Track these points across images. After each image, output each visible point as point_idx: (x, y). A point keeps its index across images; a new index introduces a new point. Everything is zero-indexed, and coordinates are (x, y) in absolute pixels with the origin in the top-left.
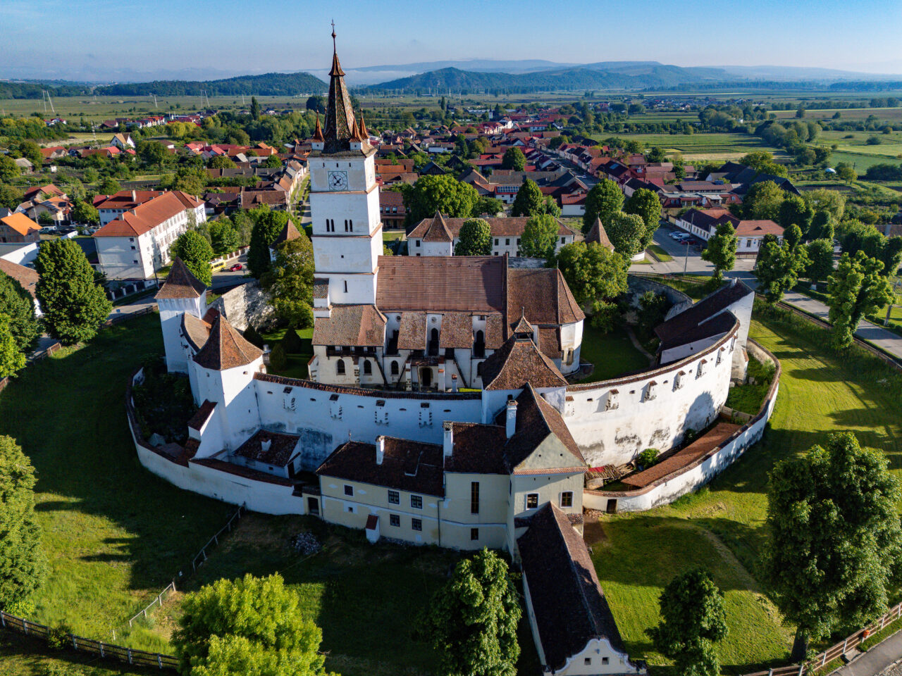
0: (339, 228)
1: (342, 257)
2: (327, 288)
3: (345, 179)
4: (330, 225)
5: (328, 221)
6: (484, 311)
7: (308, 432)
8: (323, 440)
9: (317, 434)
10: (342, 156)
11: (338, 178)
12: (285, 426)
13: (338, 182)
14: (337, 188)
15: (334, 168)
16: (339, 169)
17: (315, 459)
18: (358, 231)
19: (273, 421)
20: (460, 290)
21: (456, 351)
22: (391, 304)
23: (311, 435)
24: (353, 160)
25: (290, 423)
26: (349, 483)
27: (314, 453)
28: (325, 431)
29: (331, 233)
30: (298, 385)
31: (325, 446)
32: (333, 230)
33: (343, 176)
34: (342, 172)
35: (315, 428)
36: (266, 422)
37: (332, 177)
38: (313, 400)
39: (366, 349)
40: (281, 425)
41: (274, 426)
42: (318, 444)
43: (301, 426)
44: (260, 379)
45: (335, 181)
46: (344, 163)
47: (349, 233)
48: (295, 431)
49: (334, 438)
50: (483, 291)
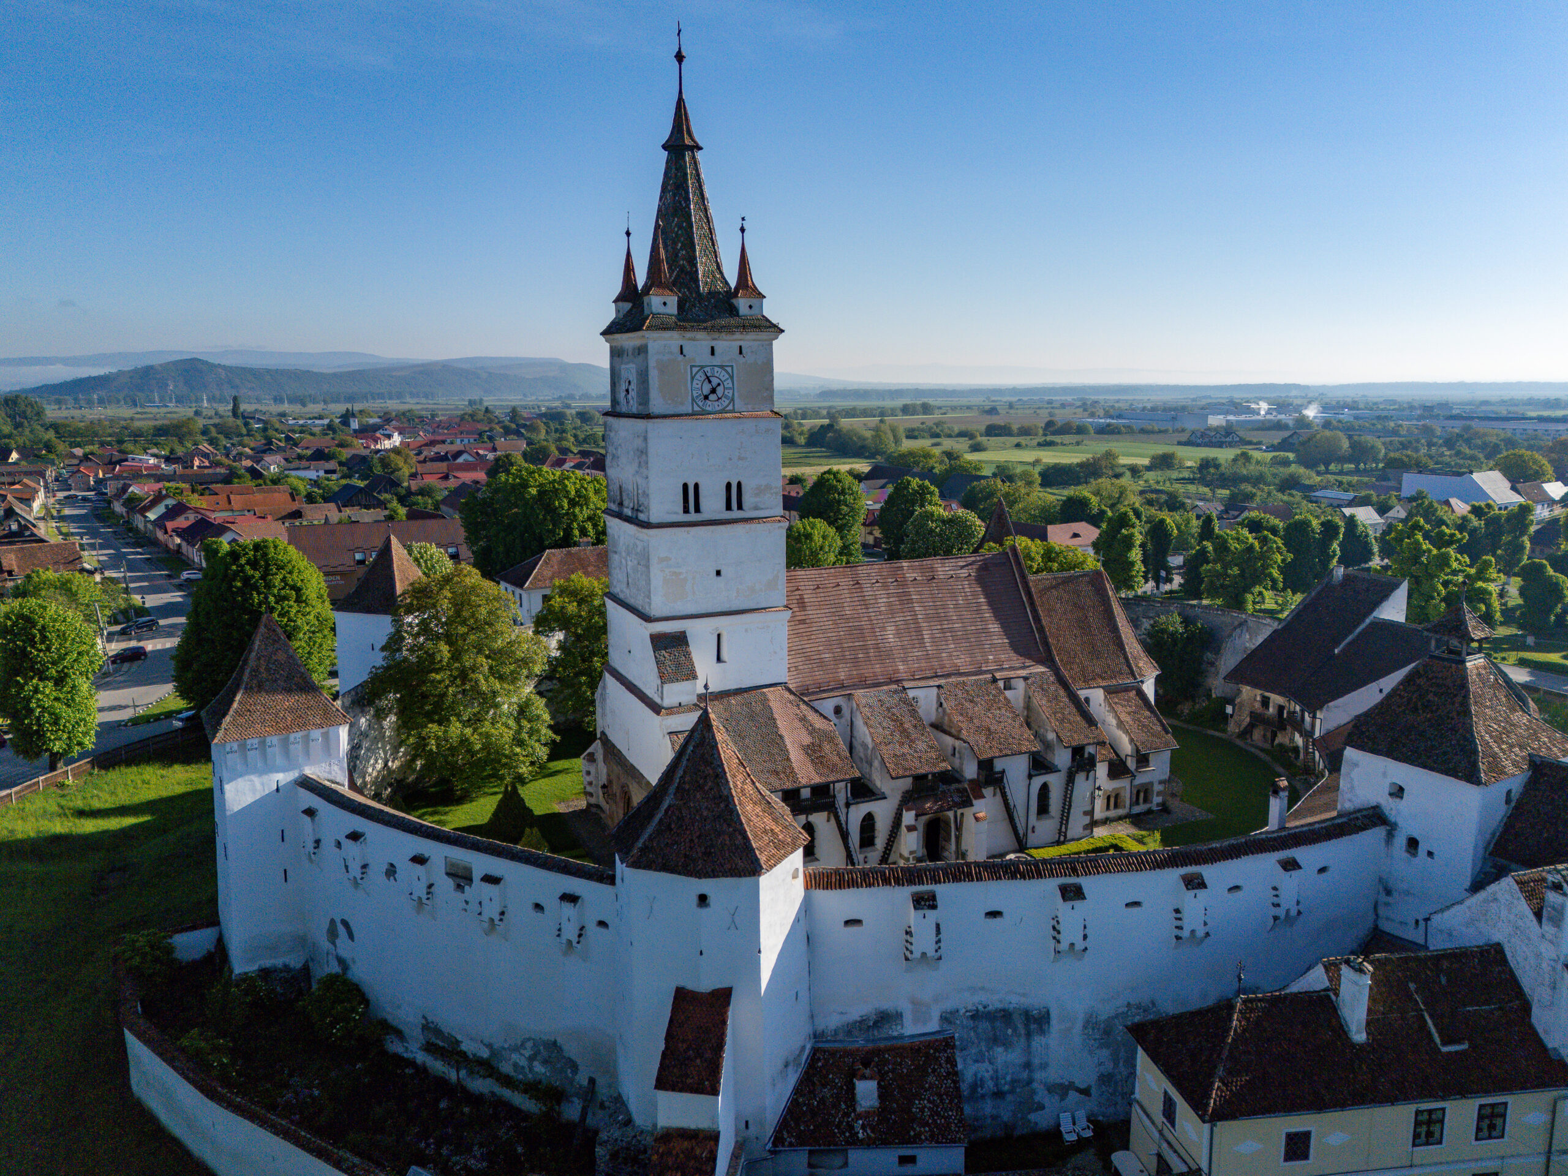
0: (713, 504)
1: (718, 573)
2: (688, 655)
3: (728, 383)
4: (691, 496)
5: (685, 487)
6: (1012, 668)
7: (976, 1016)
8: (1022, 1030)
9: (1005, 1016)
10: (721, 329)
11: (715, 381)
12: (899, 1016)
13: (713, 391)
14: (710, 406)
15: (705, 359)
16: (716, 360)
17: (999, 1095)
18: (756, 508)
19: (856, 1012)
20: (951, 630)
21: (999, 765)
22: (820, 676)
23: (984, 1026)
24: (749, 340)
25: (915, 1002)
26: (1297, 1123)
27: (995, 1078)
28: (1026, 1002)
29: (693, 517)
30: (956, 879)
31: (1028, 1049)
32: (697, 510)
33: (724, 376)
34: (722, 367)
35: (995, 1002)
36: (832, 1021)
37: (700, 376)
38: (994, 914)
39: (806, 793)
40: (885, 1018)
41: (861, 1025)
42: (1007, 1044)
43: (949, 1006)
44: (828, 886)
45: (707, 389)
46: (727, 344)
47: (735, 514)
48: (933, 1026)
49: (1054, 1015)
50: (995, 627)
